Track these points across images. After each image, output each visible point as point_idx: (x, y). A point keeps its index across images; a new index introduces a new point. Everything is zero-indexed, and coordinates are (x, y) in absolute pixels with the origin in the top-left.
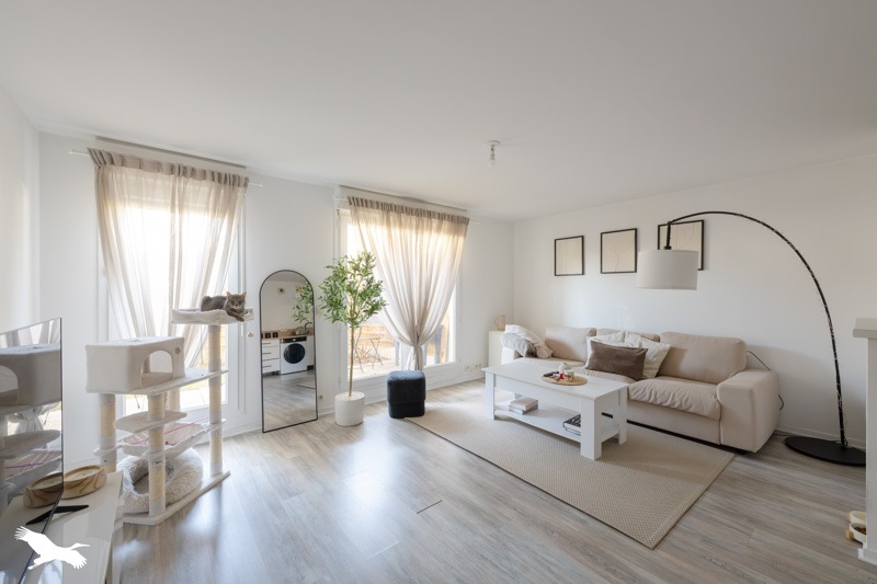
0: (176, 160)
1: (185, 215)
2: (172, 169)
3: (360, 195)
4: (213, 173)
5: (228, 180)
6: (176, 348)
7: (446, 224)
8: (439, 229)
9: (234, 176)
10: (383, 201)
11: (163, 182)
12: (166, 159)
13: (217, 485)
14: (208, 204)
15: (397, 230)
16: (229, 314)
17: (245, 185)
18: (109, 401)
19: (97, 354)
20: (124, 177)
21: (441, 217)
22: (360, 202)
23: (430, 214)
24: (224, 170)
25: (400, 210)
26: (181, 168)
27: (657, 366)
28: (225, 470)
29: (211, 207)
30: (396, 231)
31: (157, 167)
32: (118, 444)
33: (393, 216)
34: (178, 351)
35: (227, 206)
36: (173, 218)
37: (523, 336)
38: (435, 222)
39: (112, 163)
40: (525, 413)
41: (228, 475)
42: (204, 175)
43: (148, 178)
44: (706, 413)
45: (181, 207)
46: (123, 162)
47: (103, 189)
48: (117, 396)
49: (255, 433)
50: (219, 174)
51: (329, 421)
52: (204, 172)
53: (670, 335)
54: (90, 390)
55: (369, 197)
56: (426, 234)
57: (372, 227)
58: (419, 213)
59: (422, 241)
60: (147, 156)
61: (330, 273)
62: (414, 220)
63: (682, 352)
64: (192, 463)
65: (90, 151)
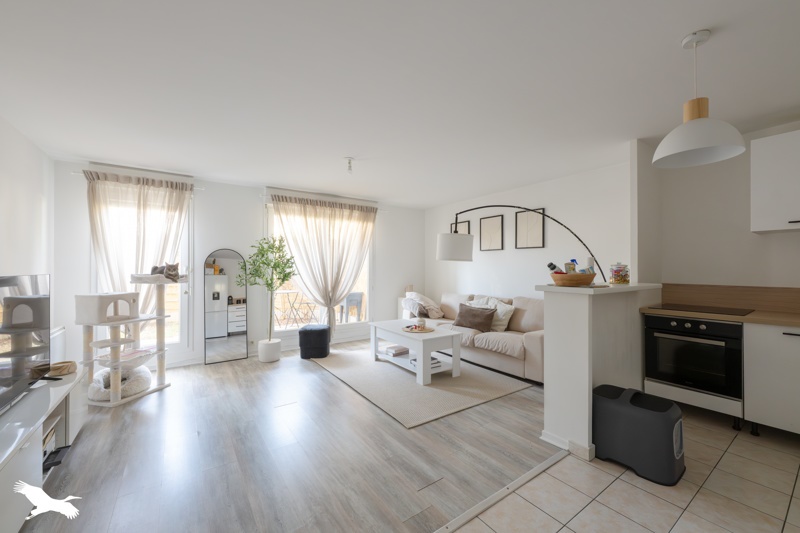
0: (142, 175)
1: (148, 211)
2: (138, 181)
3: (281, 193)
4: (167, 182)
5: (179, 187)
6: (133, 299)
7: (356, 213)
8: (350, 217)
9: (183, 184)
10: (301, 197)
11: (133, 189)
12: (135, 174)
13: (160, 390)
14: (163, 203)
15: (313, 219)
16: (167, 277)
17: (191, 189)
18: (89, 330)
19: (81, 301)
20: (106, 188)
21: (352, 208)
22: (282, 198)
23: (341, 206)
24: (175, 179)
25: (315, 203)
26: (145, 180)
27: (506, 323)
28: (167, 383)
29: (166, 205)
30: (311, 220)
31: (128, 180)
32: (94, 358)
33: (309, 208)
34: (134, 301)
35: (178, 205)
36: (139, 213)
37: (418, 301)
38: (346, 212)
39: (99, 178)
40: (395, 355)
41: (169, 385)
42: (161, 183)
43: (123, 187)
44: (515, 355)
45: (145, 206)
46: (106, 177)
47: (93, 196)
48: (94, 327)
49: (199, 364)
50: (172, 183)
51: (255, 359)
52: (161, 182)
53: (519, 298)
54: (77, 323)
55: (288, 194)
56: (338, 222)
57: (291, 217)
58: (332, 205)
59: (334, 227)
60: (122, 173)
61: (255, 251)
62: (328, 211)
63: (524, 311)
64: (142, 374)
65: (84, 172)
